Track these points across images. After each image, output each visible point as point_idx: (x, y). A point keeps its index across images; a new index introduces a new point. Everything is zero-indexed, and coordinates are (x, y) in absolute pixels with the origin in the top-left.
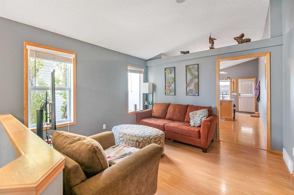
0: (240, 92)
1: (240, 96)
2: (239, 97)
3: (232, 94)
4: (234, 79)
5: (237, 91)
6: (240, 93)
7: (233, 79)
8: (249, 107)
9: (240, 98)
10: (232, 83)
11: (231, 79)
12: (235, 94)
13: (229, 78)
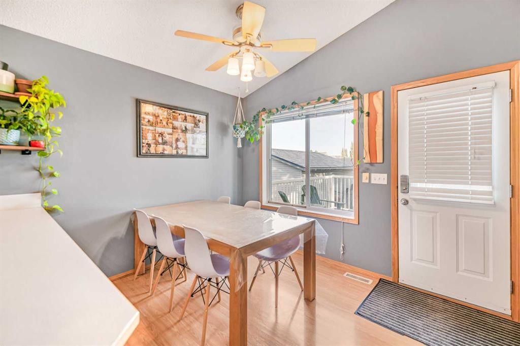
0: (404, 169)
1: (406, 190)
2: (401, 196)
3: (365, 176)
4: (371, 95)
5: (390, 164)
6: (407, 173)
7: (366, 97)
8: (462, 266)
9: (406, 202)
10: (366, 119)
11: (360, 97)
12: (380, 179)
13: (351, 90)
